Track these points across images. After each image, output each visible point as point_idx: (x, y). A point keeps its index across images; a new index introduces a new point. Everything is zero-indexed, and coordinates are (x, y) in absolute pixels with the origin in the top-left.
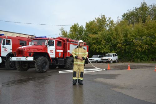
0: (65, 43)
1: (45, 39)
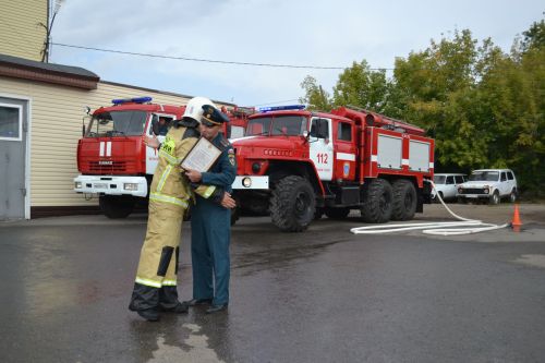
0: (363, 127)
1: (300, 115)
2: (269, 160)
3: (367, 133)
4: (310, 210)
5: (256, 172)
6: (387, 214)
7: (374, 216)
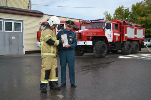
0: (122, 25)
1: (102, 22)
2: (92, 36)
3: (123, 27)
4: (106, 51)
5: (88, 40)
6: (130, 51)
7: (126, 52)
